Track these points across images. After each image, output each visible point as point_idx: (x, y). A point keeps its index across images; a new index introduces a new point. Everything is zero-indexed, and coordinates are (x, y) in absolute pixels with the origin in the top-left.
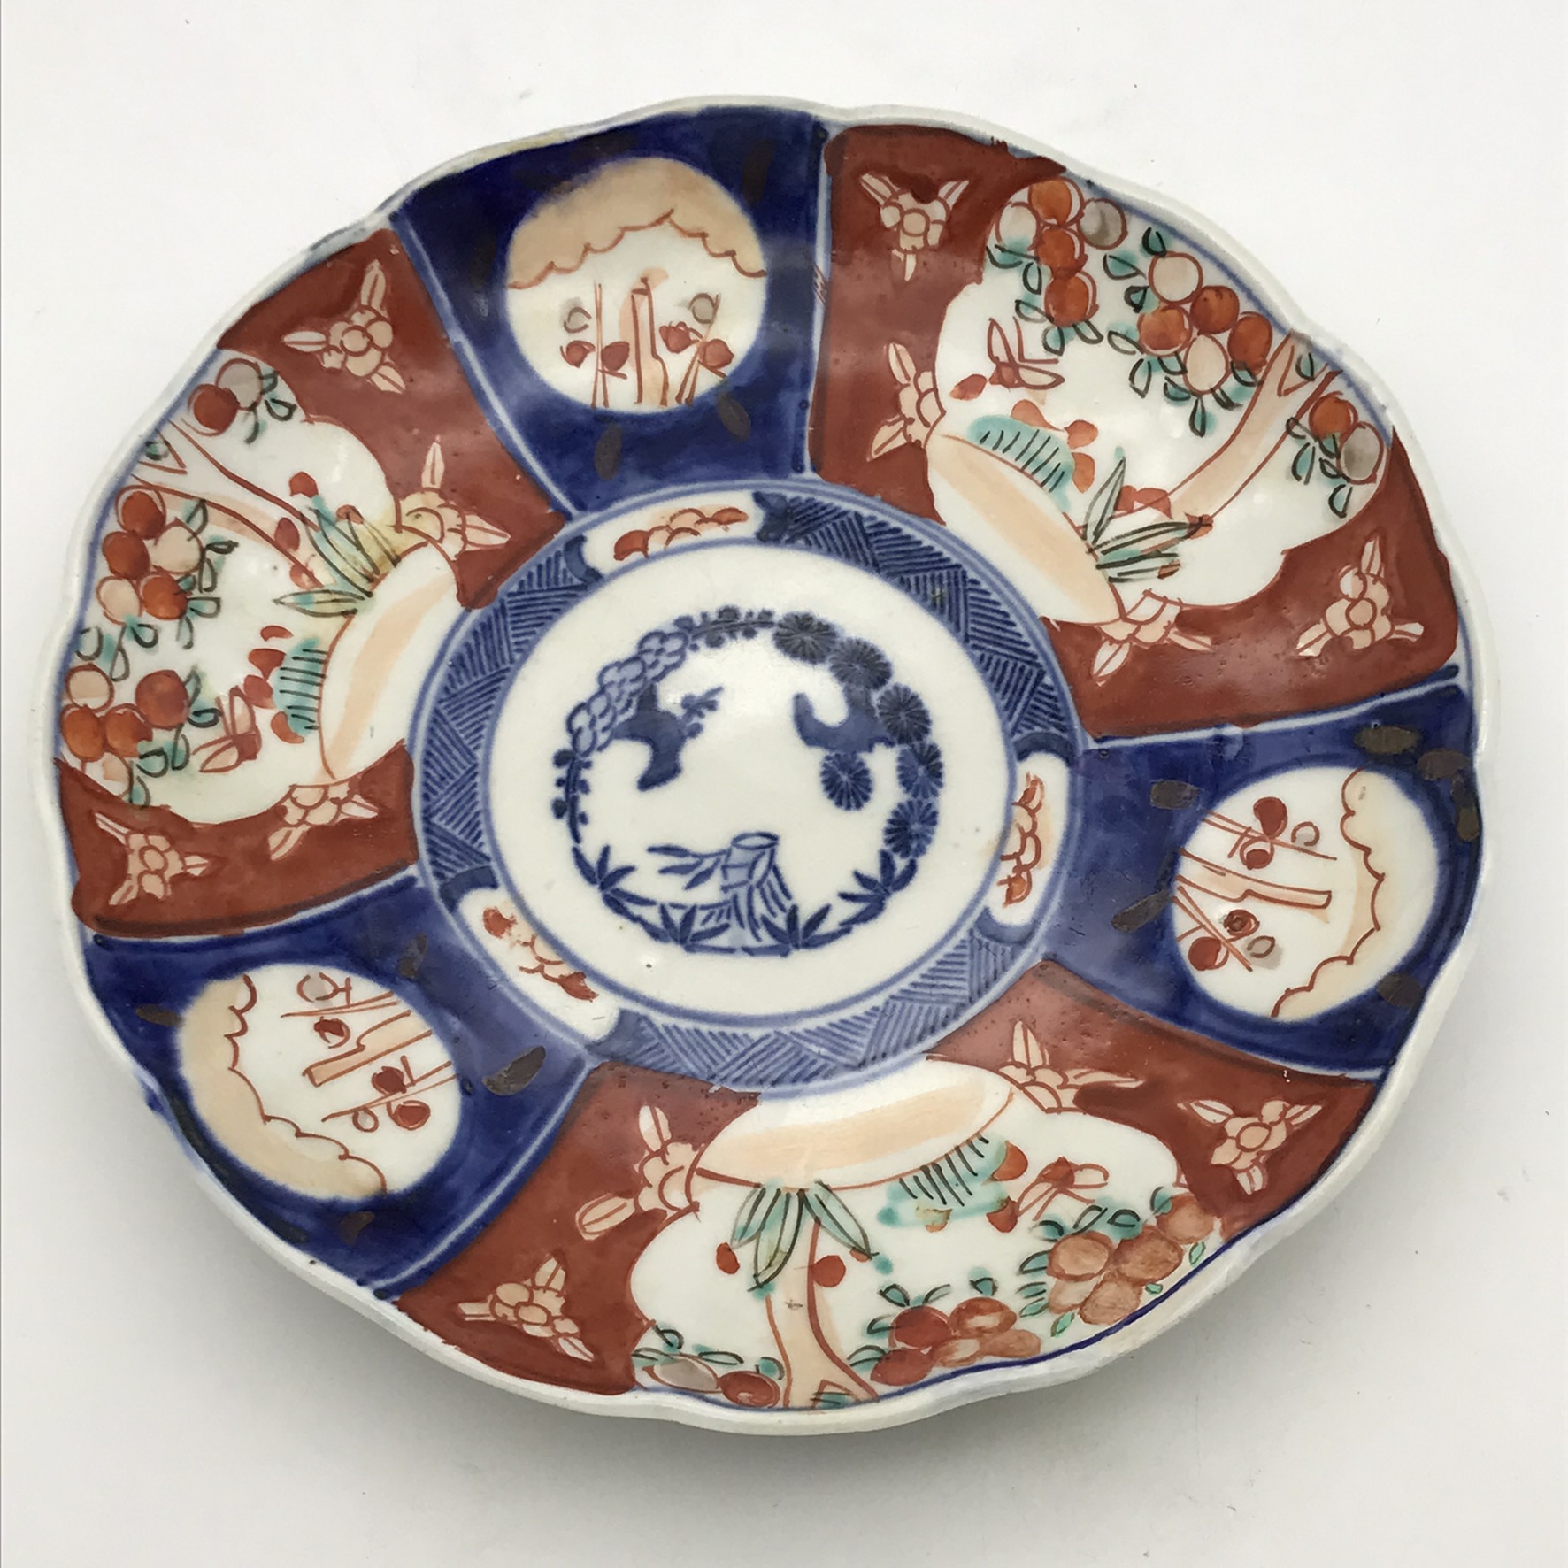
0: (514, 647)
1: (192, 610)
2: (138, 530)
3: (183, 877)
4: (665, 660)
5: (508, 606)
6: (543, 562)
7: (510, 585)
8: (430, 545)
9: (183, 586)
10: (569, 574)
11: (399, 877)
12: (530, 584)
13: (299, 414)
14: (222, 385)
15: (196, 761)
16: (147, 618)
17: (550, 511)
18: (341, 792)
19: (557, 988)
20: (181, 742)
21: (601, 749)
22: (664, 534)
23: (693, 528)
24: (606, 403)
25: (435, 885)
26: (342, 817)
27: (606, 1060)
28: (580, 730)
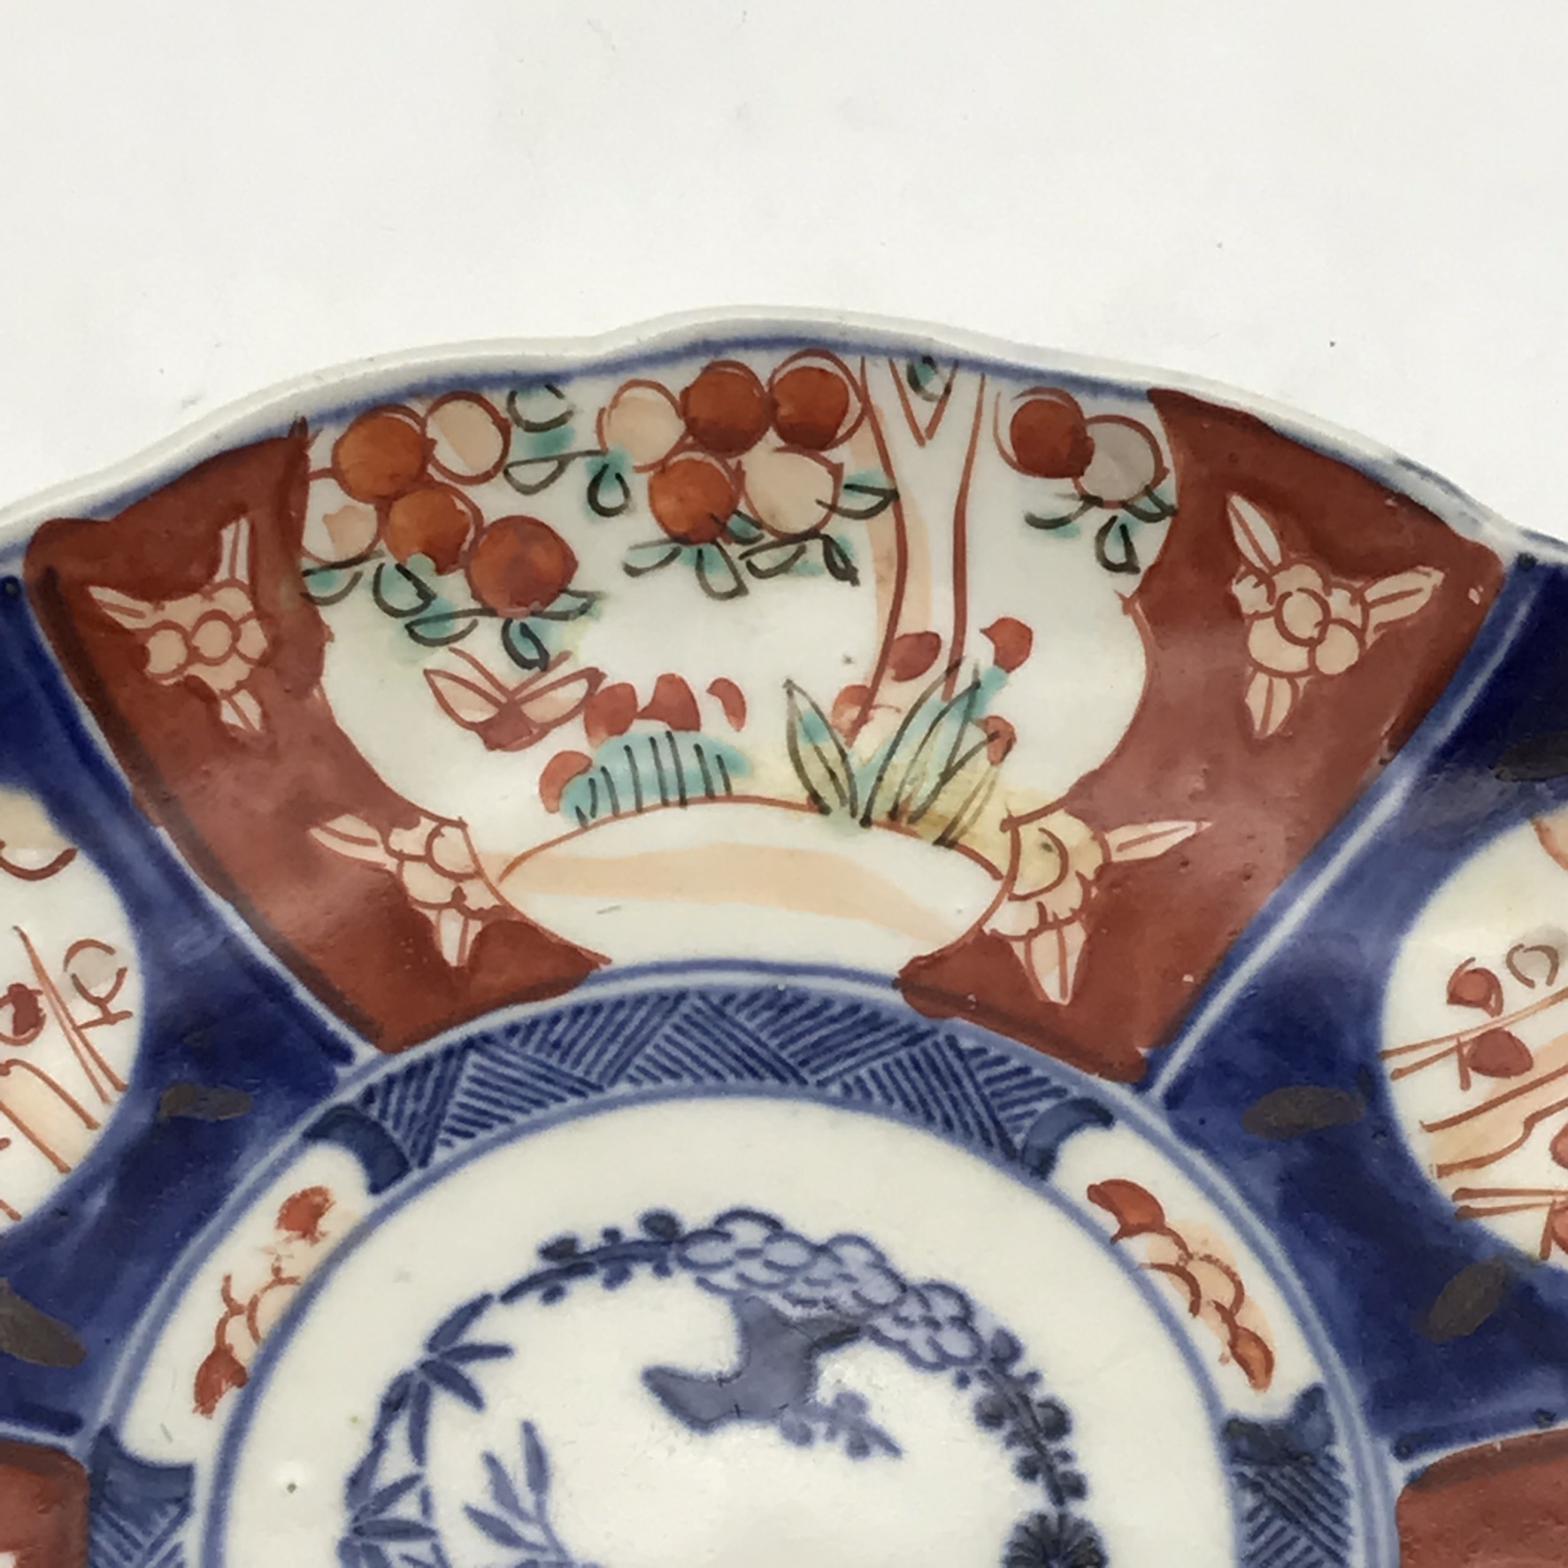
0: (849, 1079)
1: (700, 552)
2: (784, 411)
3: (209, 698)
4: (918, 1339)
5: (928, 1043)
6: (1037, 1073)
7: (969, 1033)
8: (998, 885)
9: (734, 523)
10: (1028, 1123)
11: (347, 1035)
12: (985, 1065)
13: (1129, 584)
14: (1091, 431)
15: (440, 658)
16: (639, 484)
17: (1143, 1051)
18: (478, 897)
19: (206, 1347)
20: (461, 624)
21: (702, 1283)
22: (1171, 1255)
23: (1203, 1301)
24: (1400, 1073)
25: (348, 1094)
26: (431, 915)
27: (87, 1470)
28: (727, 1237)
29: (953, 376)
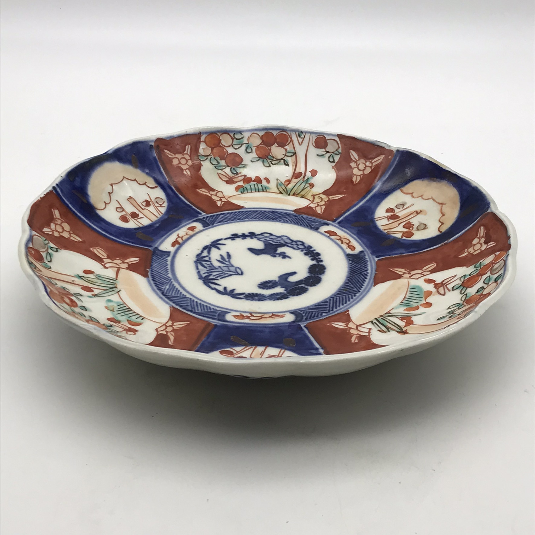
0: (285, 220)
1: (263, 160)
2: (278, 140)
3: (182, 170)
4: (295, 246)
5: (298, 217)
6: (316, 220)
7: (305, 216)
8: (311, 202)
9: (269, 157)
10: (315, 225)
11: (201, 212)
12: (307, 219)
13: (334, 164)
14: (328, 141)
15: (220, 171)
16: (254, 149)
17: (334, 218)
18: (223, 200)
19: (174, 240)
20: (224, 167)
21: (258, 240)
22: (338, 238)
23: (344, 242)
24: (378, 220)
25: (200, 218)
26: (216, 201)
27: (152, 251)
28: (263, 235)
29: (305, 134)
